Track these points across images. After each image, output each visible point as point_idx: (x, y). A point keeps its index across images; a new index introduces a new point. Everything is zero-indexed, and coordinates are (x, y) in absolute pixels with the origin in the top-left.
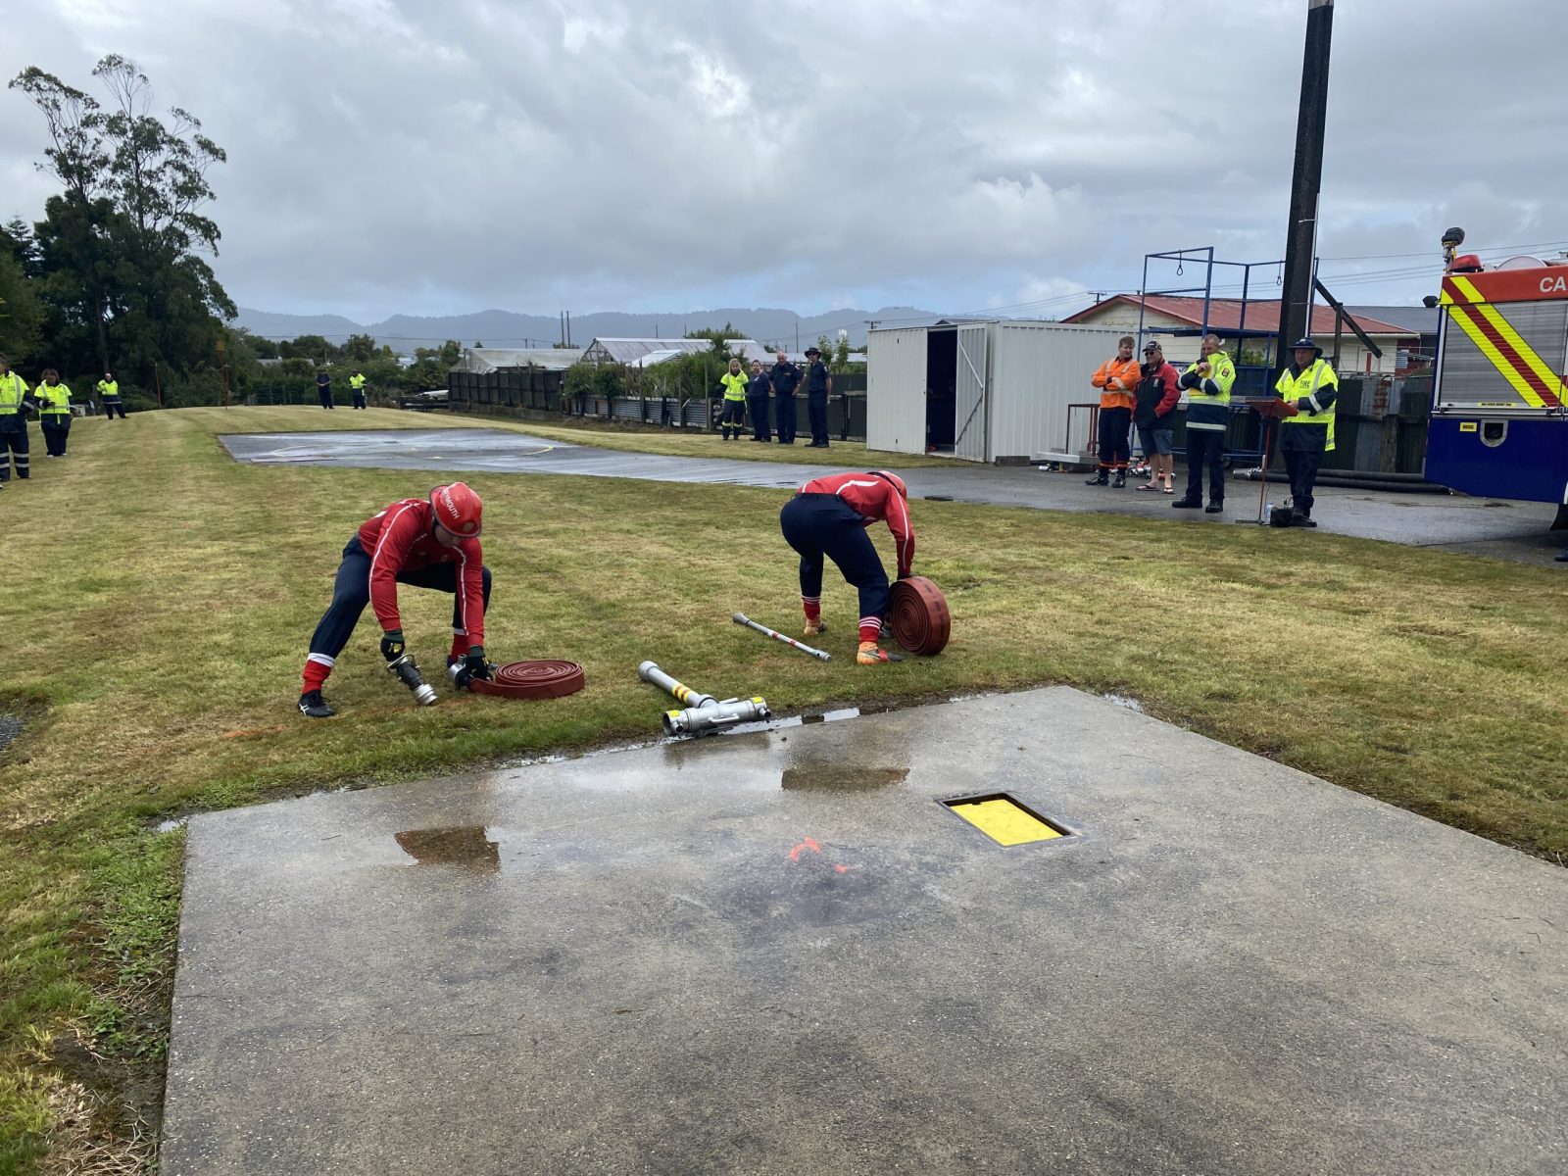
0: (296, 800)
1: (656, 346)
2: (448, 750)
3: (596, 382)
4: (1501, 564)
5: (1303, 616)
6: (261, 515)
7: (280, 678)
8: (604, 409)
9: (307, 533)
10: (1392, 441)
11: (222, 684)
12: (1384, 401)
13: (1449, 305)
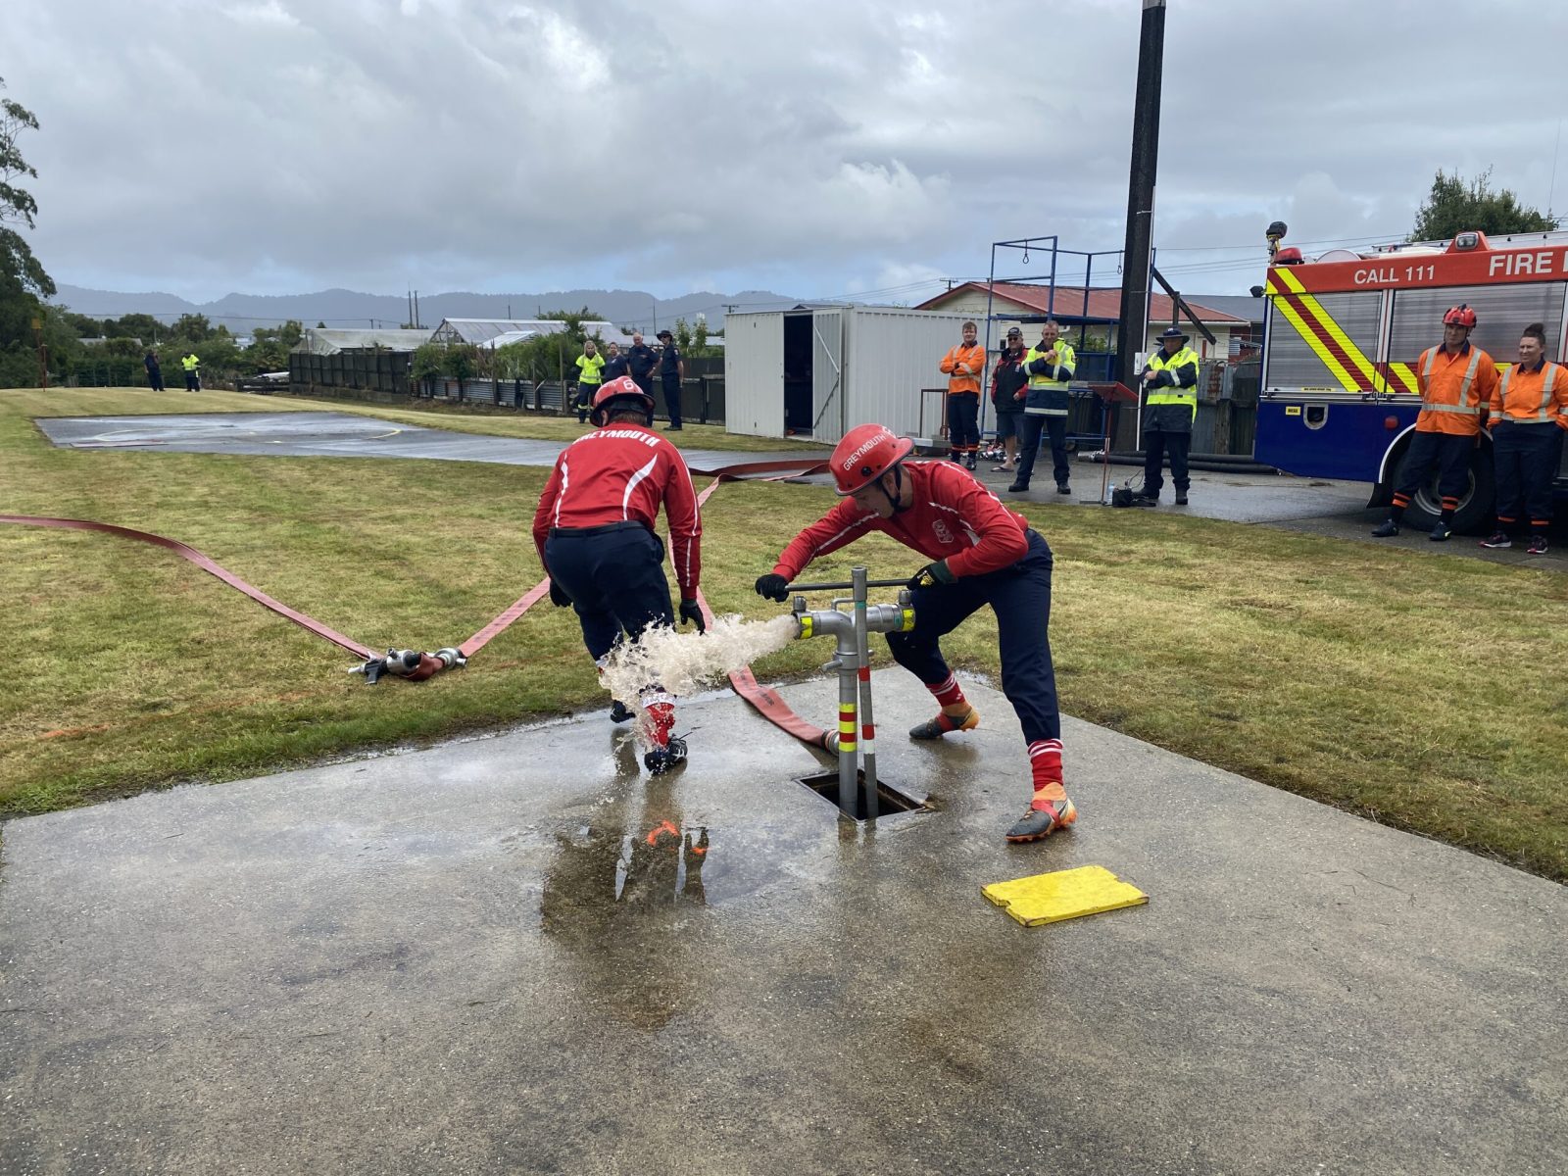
0: (124, 801)
1: (508, 327)
2: (289, 744)
3: (445, 363)
4: (1323, 541)
5: (1142, 592)
6: (83, 503)
7: (106, 674)
8: (454, 391)
9: (135, 522)
10: (1225, 424)
11: (40, 681)
12: (1217, 386)
13: (1274, 295)
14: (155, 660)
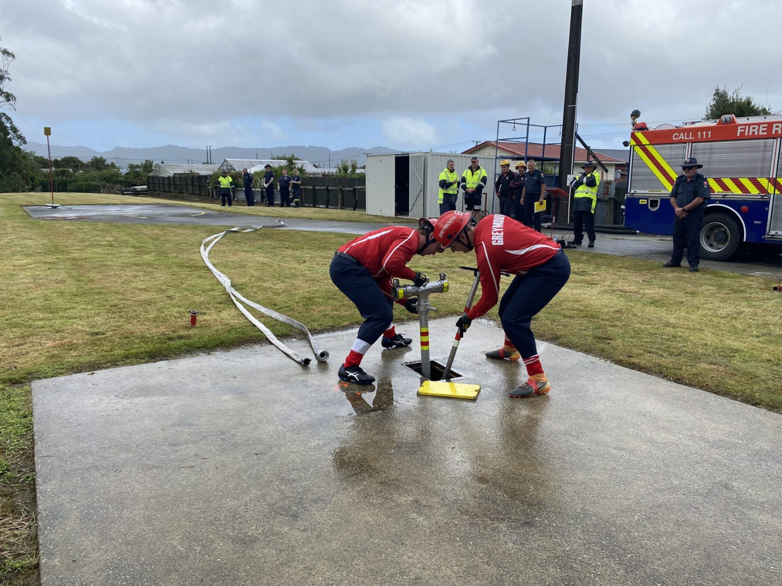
1: (257, 163)
7: (72, 320)
10: (612, 210)
11: (41, 323)
12: (608, 191)
13: (634, 146)
14: (95, 313)
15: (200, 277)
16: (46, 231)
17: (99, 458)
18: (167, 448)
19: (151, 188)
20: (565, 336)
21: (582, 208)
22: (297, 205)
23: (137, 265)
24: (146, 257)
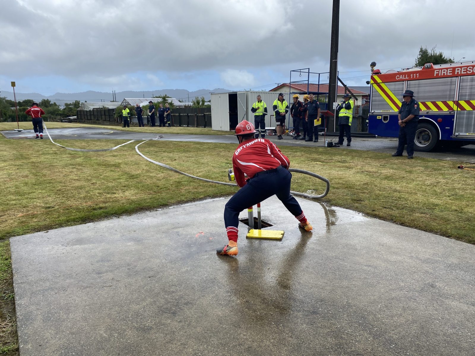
1: (144, 100)
5: (336, 170)
6: (19, 154)
9: (36, 159)
10: (360, 123)
11: (14, 202)
12: (358, 112)
13: (373, 84)
14: (47, 195)
15: (112, 171)
16: (14, 146)
17: (54, 283)
18: (95, 275)
19: (79, 118)
20: (334, 200)
21: (343, 123)
22: (170, 125)
23: (72, 165)
24: (78, 160)
